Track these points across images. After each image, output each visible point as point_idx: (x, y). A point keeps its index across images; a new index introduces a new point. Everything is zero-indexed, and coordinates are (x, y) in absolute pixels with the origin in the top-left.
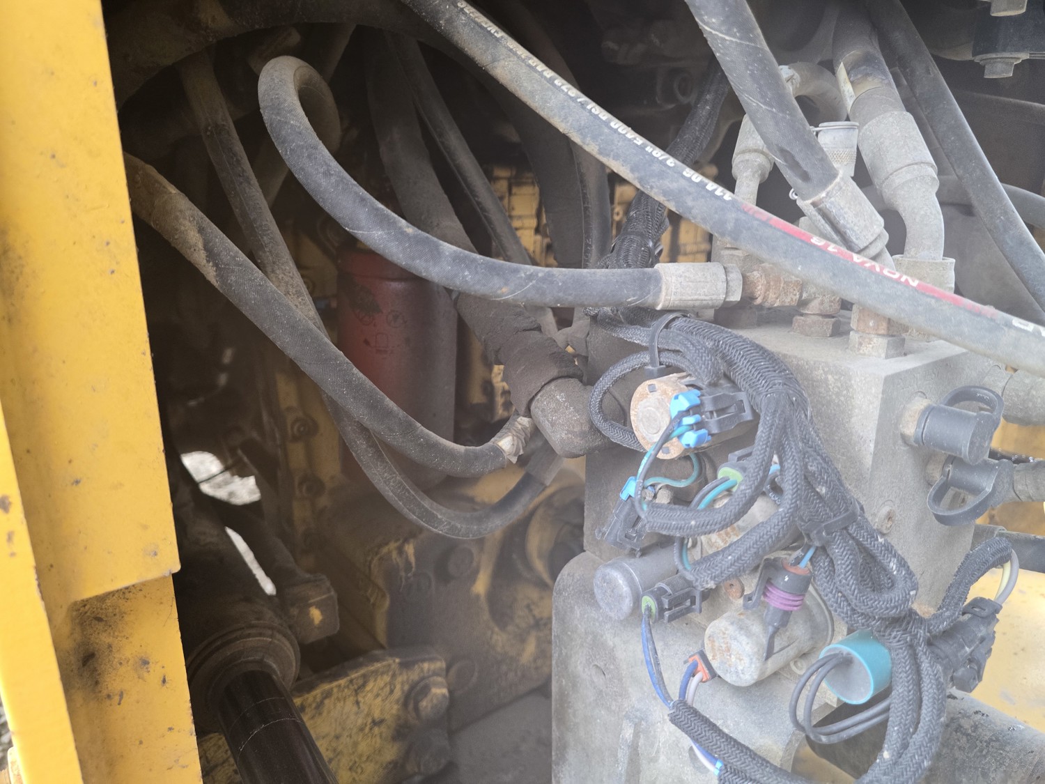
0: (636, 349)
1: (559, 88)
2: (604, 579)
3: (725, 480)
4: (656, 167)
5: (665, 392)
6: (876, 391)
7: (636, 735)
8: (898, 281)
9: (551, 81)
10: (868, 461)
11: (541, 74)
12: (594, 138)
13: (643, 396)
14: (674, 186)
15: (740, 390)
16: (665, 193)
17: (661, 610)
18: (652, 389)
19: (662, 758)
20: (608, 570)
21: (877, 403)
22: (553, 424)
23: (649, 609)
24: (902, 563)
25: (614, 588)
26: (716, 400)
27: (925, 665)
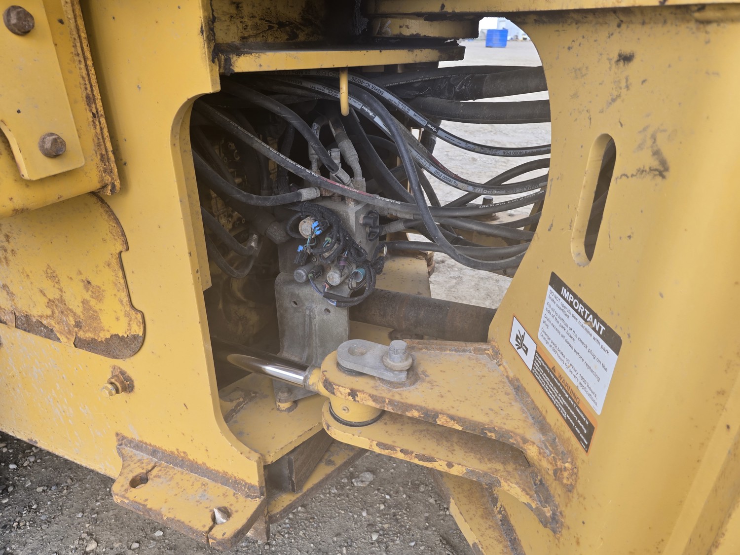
0: (297, 212)
1: (271, 151)
2: (297, 273)
3: (327, 240)
4: (300, 170)
5: (308, 222)
6: (354, 215)
7: (310, 312)
8: (354, 192)
9: (269, 149)
10: (355, 230)
11: (266, 147)
12: (283, 163)
13: (302, 224)
14: (305, 174)
15: (326, 219)
16: (302, 176)
17: (314, 276)
18: (305, 222)
19: (317, 316)
20: (298, 271)
21: (354, 218)
22: (275, 235)
23: (311, 277)
24: (364, 250)
25: (300, 274)
26: (322, 223)
27: (371, 270)
